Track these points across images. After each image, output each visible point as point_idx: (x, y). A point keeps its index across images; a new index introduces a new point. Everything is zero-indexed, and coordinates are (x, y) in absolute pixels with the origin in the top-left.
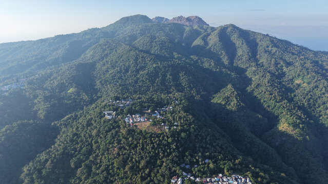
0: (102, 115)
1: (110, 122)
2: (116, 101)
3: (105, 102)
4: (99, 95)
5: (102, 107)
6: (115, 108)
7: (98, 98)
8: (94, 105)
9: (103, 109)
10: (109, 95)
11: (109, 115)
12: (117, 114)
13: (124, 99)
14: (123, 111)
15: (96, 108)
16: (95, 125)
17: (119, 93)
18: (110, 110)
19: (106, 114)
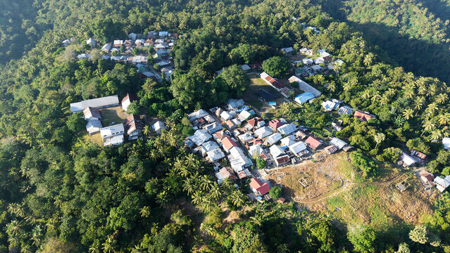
0: (70, 124)
1: (127, 174)
2: (110, 41)
3: (69, 49)
4: (41, 19)
5: (61, 76)
6: (122, 78)
7: (40, 29)
8: (25, 60)
9: (66, 88)
10: (75, 20)
11: (104, 124)
12: (144, 115)
13: (138, 30)
14: (169, 96)
15: (36, 73)
16: (42, 191)
17: (109, 11)
18: (100, 92)
19: (88, 115)
